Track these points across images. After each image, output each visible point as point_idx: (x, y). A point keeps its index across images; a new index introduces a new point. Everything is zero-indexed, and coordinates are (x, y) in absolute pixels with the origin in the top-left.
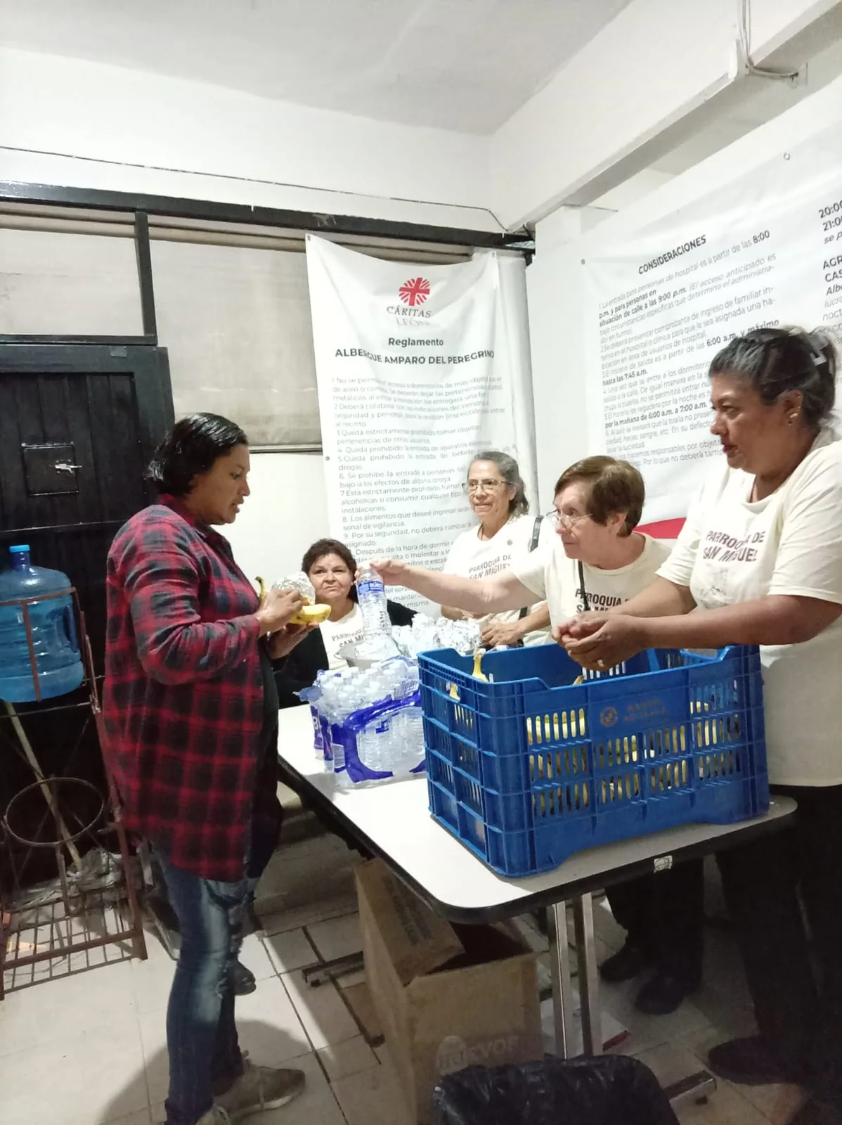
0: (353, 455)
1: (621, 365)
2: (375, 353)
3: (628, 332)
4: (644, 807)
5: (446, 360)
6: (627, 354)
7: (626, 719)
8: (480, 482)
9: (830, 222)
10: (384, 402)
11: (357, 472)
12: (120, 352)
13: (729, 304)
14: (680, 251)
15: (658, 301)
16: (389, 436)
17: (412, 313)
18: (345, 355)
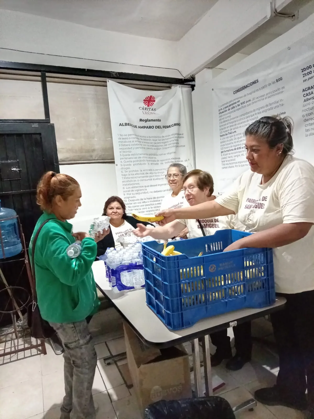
0: (126, 164)
1: (227, 129)
2: (135, 124)
3: (230, 117)
4: (226, 302)
5: (162, 127)
6: (229, 125)
7: (219, 269)
8: (172, 175)
9: (305, 74)
10: (138, 143)
11: (128, 170)
12: (36, 125)
13: (267, 106)
14: (249, 85)
15: (240, 104)
16: (140, 156)
17: (149, 109)
18: (123, 126)
